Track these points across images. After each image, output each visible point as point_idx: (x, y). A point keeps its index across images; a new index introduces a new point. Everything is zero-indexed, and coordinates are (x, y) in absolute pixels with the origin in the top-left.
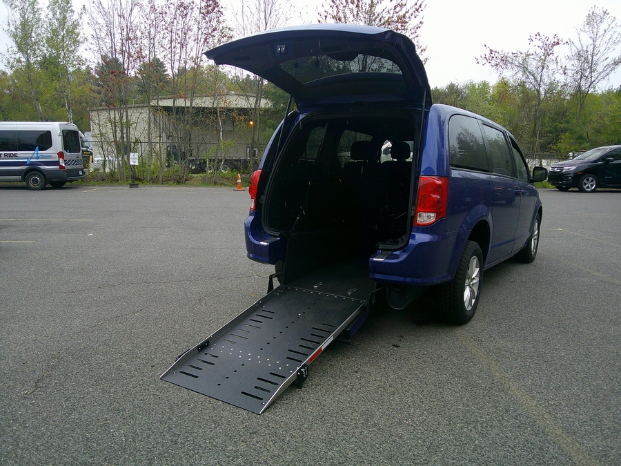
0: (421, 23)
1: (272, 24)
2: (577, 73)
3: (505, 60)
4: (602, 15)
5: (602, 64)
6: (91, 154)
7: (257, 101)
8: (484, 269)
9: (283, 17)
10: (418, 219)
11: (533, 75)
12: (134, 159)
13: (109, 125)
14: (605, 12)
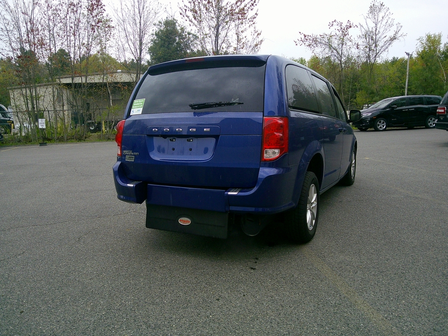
0: (256, 14)
1: (145, 17)
2: (366, 47)
3: (315, 40)
4: (380, 7)
5: (383, 40)
6: (13, 122)
7: (137, 75)
8: (320, 194)
9: (153, 11)
10: (265, 155)
11: (336, 50)
12: (42, 124)
13: (22, 98)
14: (382, 5)
